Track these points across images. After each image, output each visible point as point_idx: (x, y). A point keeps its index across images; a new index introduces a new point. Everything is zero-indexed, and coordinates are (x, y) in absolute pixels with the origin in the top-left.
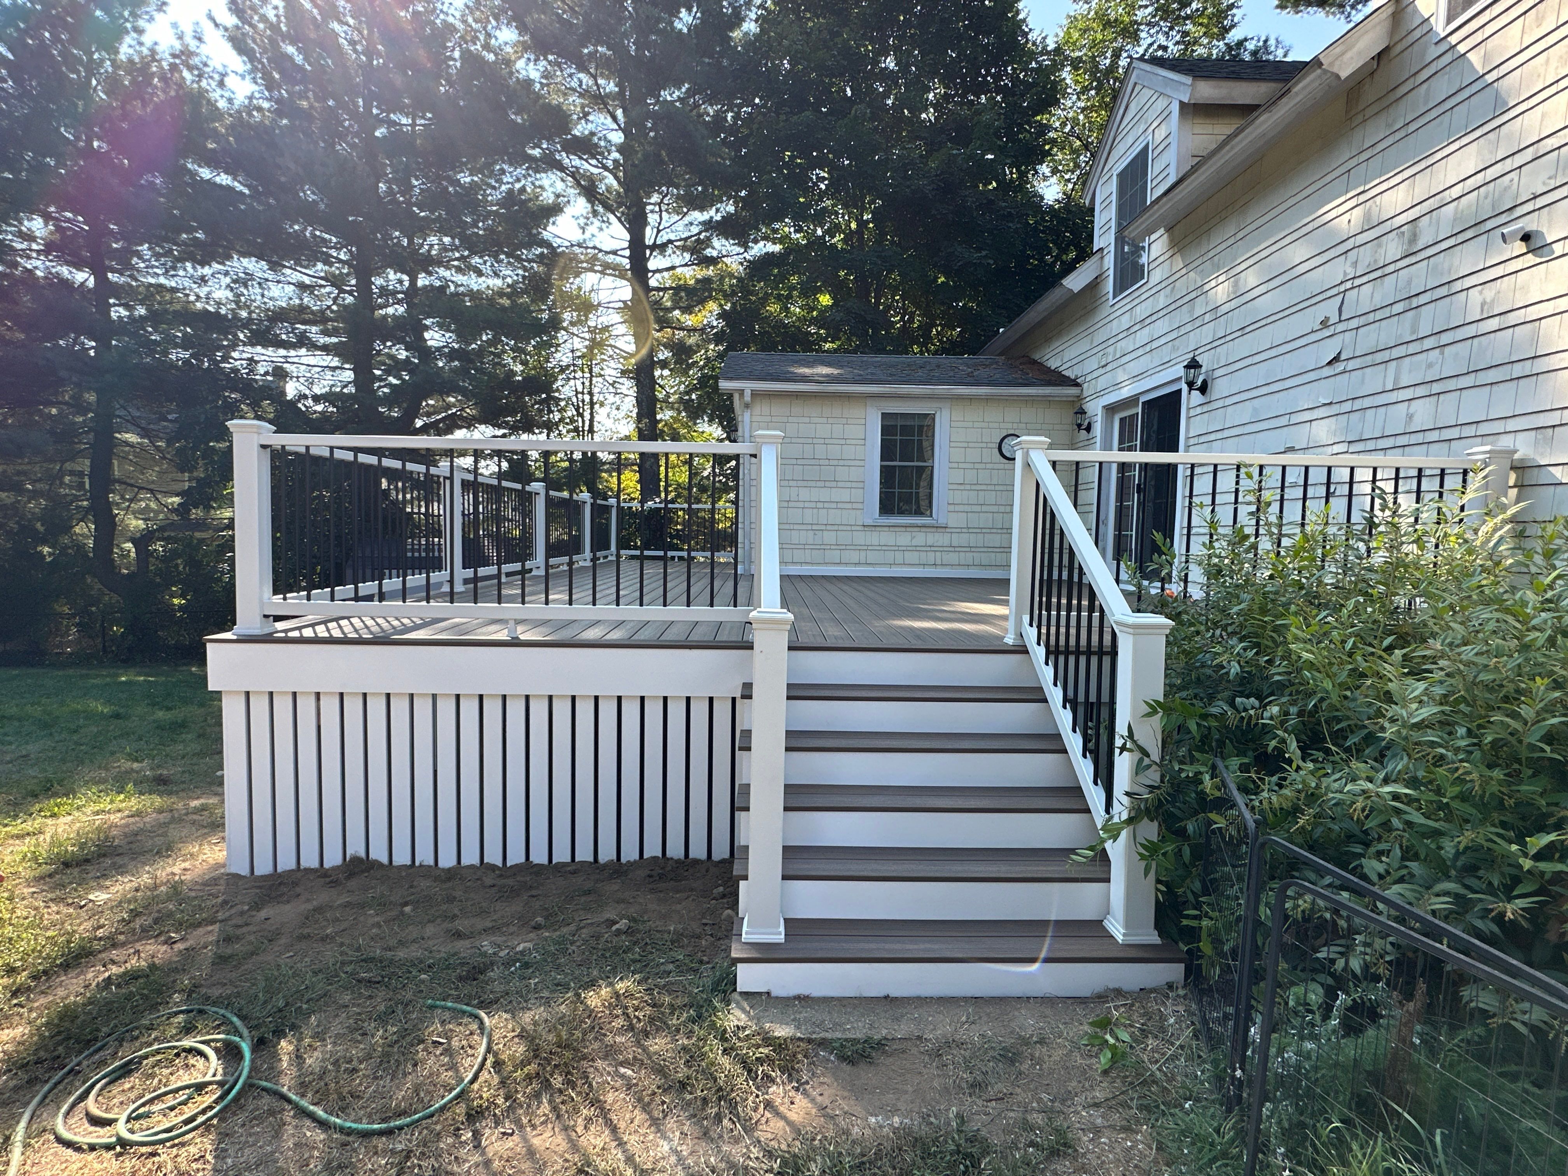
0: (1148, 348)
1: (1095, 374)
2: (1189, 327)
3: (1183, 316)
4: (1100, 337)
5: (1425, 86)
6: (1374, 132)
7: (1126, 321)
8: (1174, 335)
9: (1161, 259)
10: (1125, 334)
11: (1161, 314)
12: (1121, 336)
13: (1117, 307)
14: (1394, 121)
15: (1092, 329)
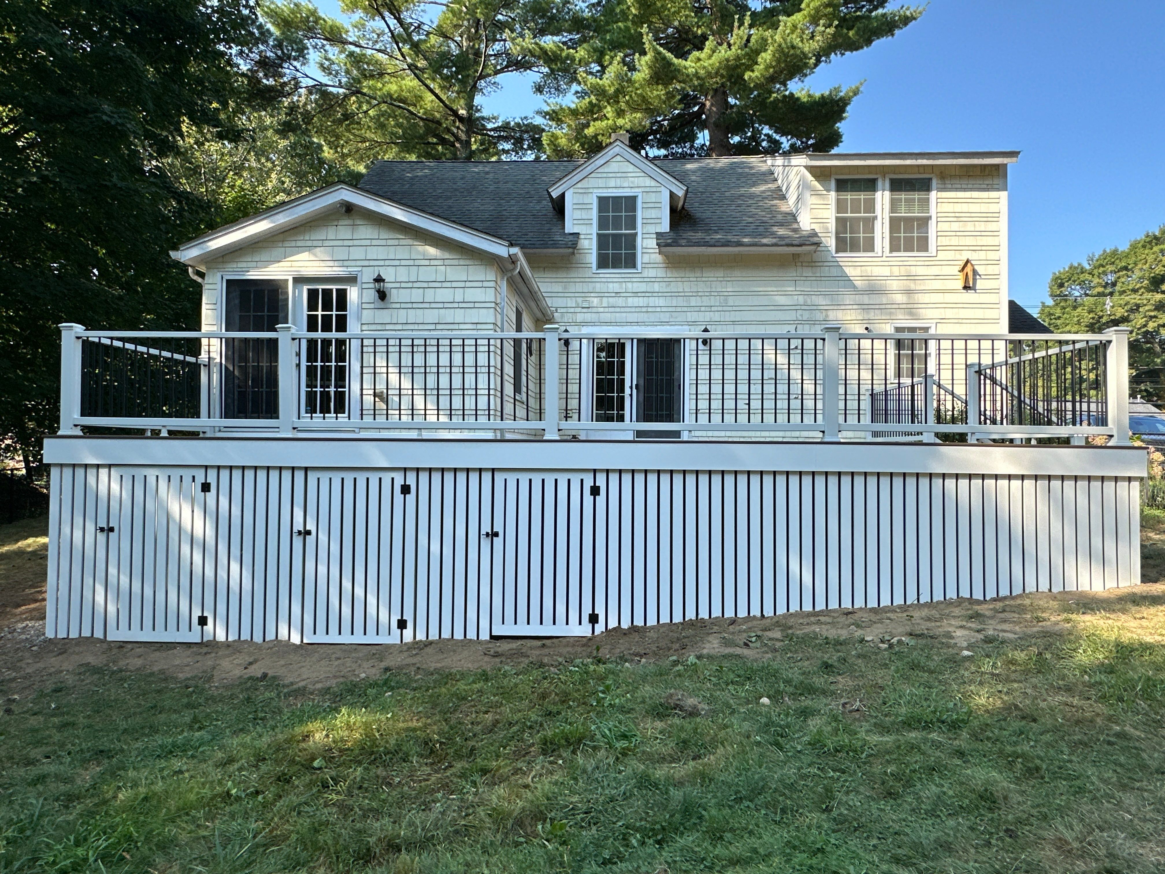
0: (644, 310)
1: (572, 310)
2: (685, 309)
3: (680, 301)
4: (579, 287)
5: (827, 268)
6: (808, 272)
7: (614, 287)
8: (673, 309)
9: (656, 265)
10: (614, 295)
11: (656, 294)
12: (606, 295)
13: (601, 275)
14: (815, 273)
15: (565, 280)
